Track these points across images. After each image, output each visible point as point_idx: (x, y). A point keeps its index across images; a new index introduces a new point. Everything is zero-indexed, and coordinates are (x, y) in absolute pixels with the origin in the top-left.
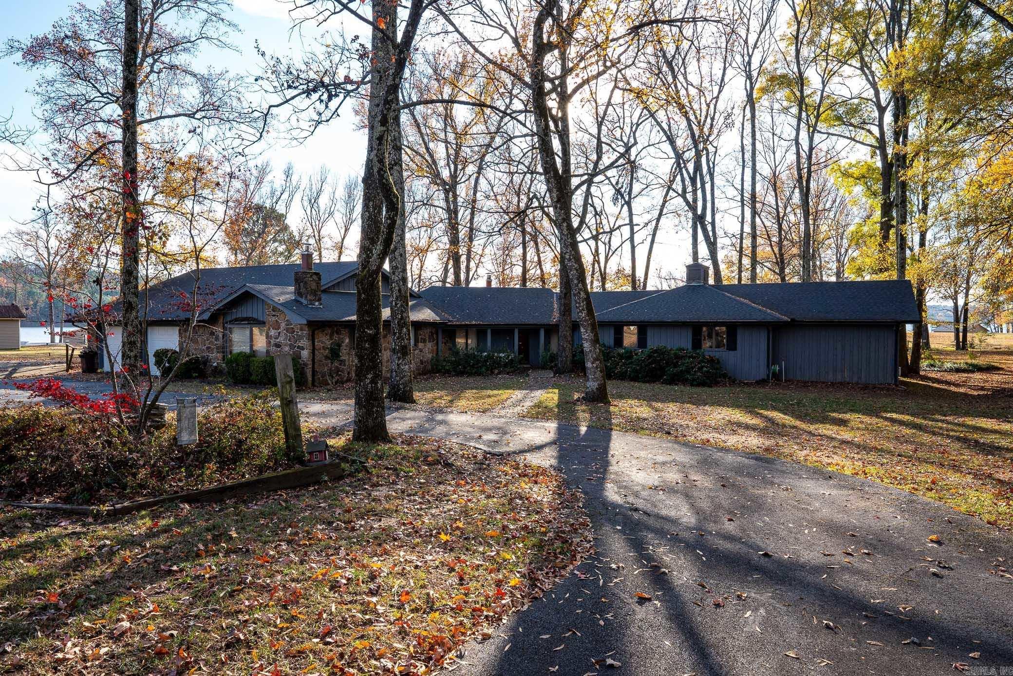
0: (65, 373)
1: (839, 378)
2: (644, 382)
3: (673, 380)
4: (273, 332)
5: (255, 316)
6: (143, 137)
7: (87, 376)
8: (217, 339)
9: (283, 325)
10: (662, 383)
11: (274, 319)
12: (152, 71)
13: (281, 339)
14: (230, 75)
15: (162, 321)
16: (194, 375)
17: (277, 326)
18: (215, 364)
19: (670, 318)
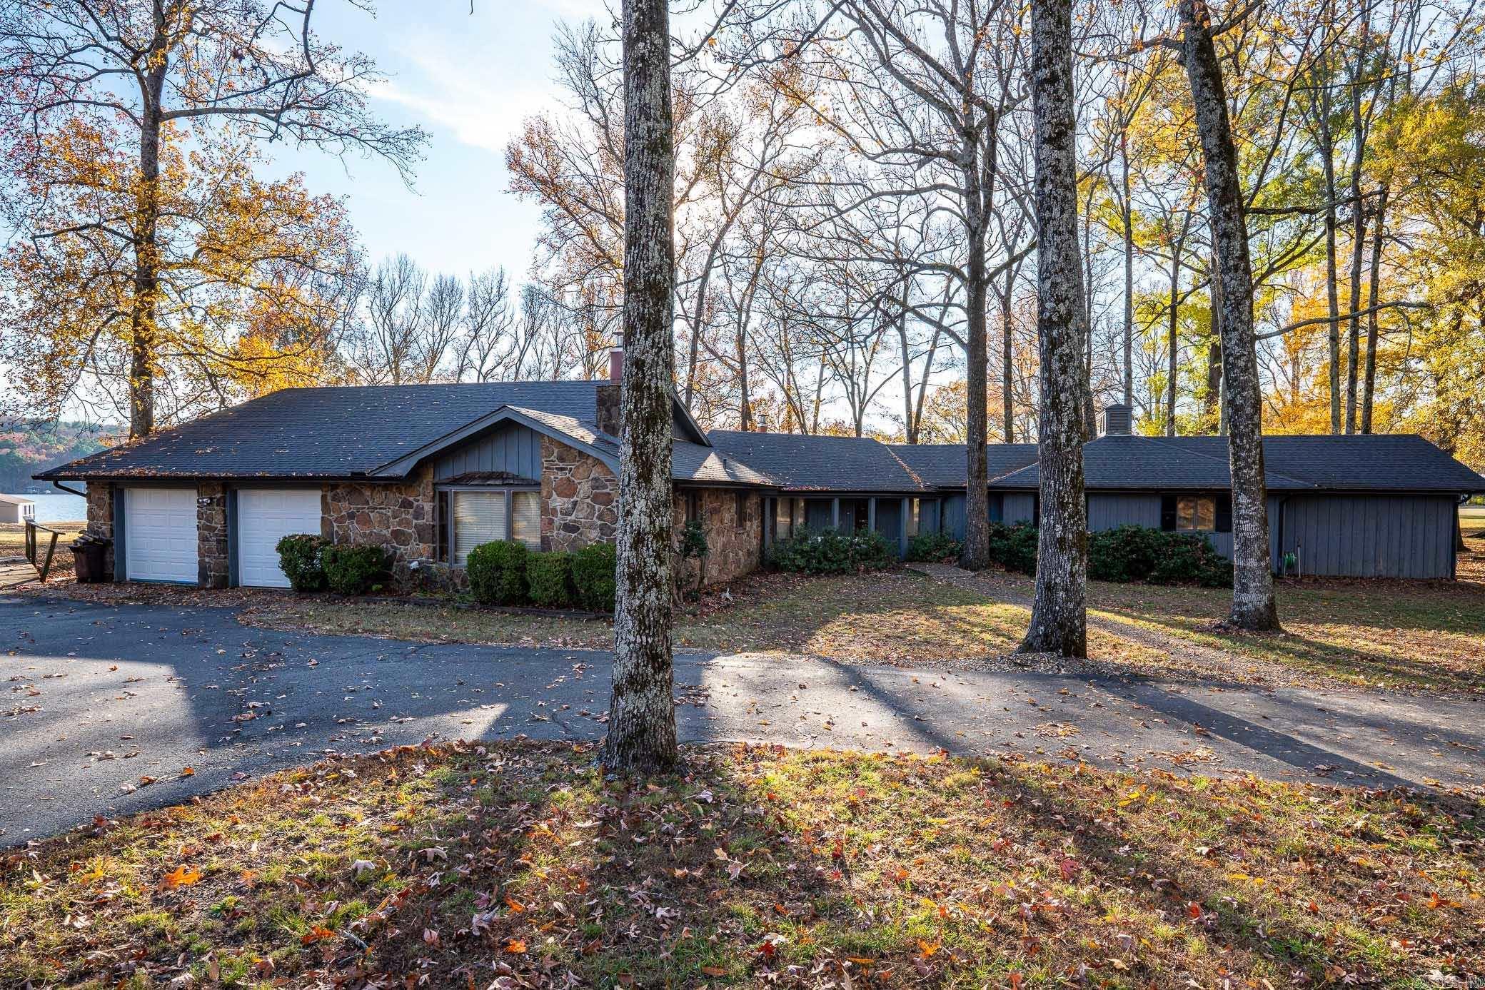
0: (38, 585)
1: (1371, 571)
2: (1121, 581)
3: (1167, 579)
4: (558, 502)
5: (512, 470)
6: (175, 143)
7: (90, 592)
8: (418, 515)
9: (584, 488)
10: (1150, 583)
11: (560, 475)
12: (189, 29)
13: (578, 516)
14: (342, 55)
15: (292, 478)
16: (374, 588)
17: (568, 489)
18: (414, 565)
19: (1130, 483)
